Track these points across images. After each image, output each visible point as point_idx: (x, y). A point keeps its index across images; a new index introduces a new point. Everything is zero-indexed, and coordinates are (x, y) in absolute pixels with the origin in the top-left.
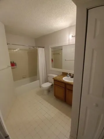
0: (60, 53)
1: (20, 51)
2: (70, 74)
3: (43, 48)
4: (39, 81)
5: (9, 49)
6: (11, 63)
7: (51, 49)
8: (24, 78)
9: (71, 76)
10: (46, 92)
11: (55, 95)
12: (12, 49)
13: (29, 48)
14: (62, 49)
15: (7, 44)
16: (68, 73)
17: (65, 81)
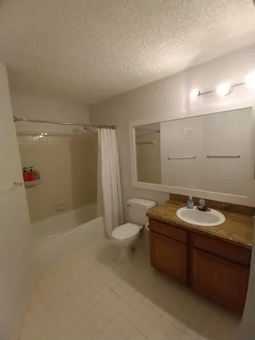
0: (154, 142)
1: (50, 139)
2: (196, 201)
3: (113, 127)
4: (104, 220)
5: (20, 134)
6: (25, 171)
7: (134, 130)
8: (60, 211)
9: (201, 207)
10: (124, 254)
11: (154, 264)
12: (29, 135)
13: (75, 131)
14: (159, 131)
15: (15, 121)
16: (191, 198)
17: (188, 224)
